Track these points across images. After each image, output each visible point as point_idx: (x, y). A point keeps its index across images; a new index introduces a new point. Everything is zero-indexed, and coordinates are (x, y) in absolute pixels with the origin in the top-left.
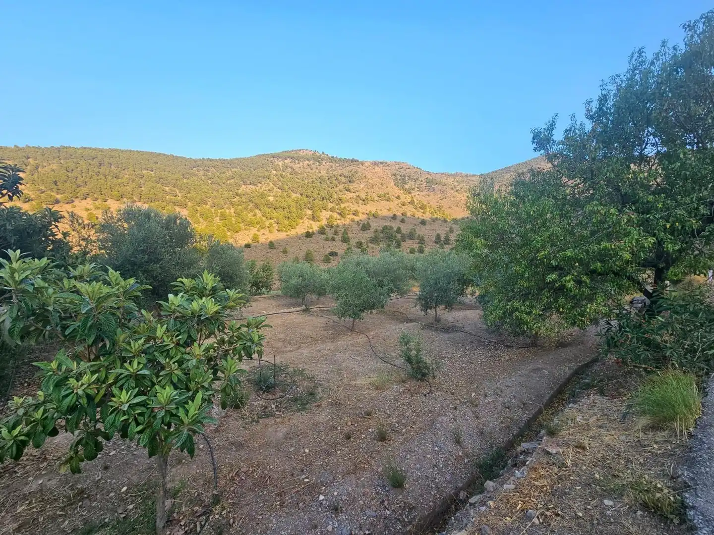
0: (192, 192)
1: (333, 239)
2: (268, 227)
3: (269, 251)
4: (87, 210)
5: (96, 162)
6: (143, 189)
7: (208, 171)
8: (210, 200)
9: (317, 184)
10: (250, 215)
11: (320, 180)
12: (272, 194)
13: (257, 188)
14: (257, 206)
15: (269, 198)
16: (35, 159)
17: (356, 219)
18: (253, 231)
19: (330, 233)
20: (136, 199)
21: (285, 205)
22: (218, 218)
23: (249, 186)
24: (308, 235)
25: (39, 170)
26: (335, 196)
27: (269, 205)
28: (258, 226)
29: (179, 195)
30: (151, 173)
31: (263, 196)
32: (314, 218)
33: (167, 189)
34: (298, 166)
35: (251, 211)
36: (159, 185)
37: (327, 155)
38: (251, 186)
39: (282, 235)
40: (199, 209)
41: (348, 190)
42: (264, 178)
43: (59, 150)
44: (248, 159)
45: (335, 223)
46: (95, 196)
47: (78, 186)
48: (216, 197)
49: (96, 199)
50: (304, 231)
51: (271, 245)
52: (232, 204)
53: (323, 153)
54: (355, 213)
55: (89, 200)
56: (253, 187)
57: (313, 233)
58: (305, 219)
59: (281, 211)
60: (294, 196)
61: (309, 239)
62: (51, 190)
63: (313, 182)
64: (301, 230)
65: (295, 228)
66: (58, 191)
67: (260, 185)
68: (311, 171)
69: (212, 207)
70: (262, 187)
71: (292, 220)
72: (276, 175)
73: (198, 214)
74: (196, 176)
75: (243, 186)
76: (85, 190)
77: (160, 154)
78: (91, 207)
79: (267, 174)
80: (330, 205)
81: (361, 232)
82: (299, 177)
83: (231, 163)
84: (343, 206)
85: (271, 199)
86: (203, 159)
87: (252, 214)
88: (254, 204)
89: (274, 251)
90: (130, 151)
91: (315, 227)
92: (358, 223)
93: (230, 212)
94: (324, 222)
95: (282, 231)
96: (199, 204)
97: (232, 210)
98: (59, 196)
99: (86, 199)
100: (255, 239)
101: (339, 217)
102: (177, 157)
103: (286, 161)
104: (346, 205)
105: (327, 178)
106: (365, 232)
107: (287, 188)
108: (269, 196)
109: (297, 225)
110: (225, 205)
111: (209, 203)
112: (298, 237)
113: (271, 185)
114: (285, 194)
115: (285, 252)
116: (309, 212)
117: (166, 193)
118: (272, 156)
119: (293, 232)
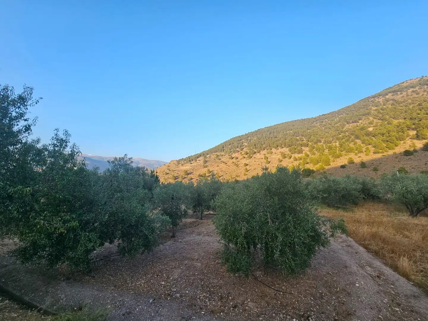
0: (312, 137)
2: (365, 151)
3: (360, 169)
4: (265, 155)
5: (269, 133)
6: (286, 141)
7: (323, 122)
8: (323, 139)
9: (425, 104)
10: (352, 145)
12: (372, 126)
13: (358, 124)
14: (357, 137)
15: (369, 129)
16: (250, 137)
18: (352, 155)
20: (284, 146)
21: (384, 131)
22: (327, 150)
24: (407, 153)
25: (251, 141)
27: (368, 134)
28: (357, 152)
29: (304, 139)
30: (291, 131)
31: (362, 129)
32: (418, 137)
33: (298, 138)
34: (401, 95)
35: (352, 141)
36: (295, 137)
38: (353, 124)
39: (379, 156)
40: (315, 146)
42: (364, 115)
43: (257, 131)
44: (351, 106)
46: (268, 148)
47: (262, 145)
48: (327, 137)
50: (402, 150)
51: (363, 165)
52: (338, 139)
55: (265, 150)
56: (355, 124)
57: (415, 151)
58: (407, 139)
59: (380, 137)
60: (395, 122)
61: (409, 157)
62: (254, 148)
63: (419, 105)
64: (400, 149)
65: (393, 149)
67: (361, 121)
68: (416, 96)
69: (324, 143)
70: (361, 123)
71: (390, 142)
72: (376, 110)
73: (315, 149)
74: (315, 127)
75: (347, 125)
77: (296, 120)
78: (266, 153)
79: (367, 111)
82: (401, 105)
83: (339, 112)
85: (371, 129)
86: (320, 115)
87: (353, 143)
88: (354, 136)
89: (366, 169)
90: (283, 123)
91: (419, 144)
93: (336, 145)
95: (378, 153)
96: (316, 143)
97: (337, 144)
98: (256, 151)
99: (264, 150)
100: (351, 162)
102: (304, 119)
103: (387, 97)
107: (387, 117)
108: (369, 127)
109: (396, 146)
110: (333, 140)
111: (322, 141)
112: (396, 156)
113: (371, 118)
114: (386, 123)
115: (375, 170)
116: (413, 133)
117: (297, 140)
118: (374, 97)
119: (391, 152)
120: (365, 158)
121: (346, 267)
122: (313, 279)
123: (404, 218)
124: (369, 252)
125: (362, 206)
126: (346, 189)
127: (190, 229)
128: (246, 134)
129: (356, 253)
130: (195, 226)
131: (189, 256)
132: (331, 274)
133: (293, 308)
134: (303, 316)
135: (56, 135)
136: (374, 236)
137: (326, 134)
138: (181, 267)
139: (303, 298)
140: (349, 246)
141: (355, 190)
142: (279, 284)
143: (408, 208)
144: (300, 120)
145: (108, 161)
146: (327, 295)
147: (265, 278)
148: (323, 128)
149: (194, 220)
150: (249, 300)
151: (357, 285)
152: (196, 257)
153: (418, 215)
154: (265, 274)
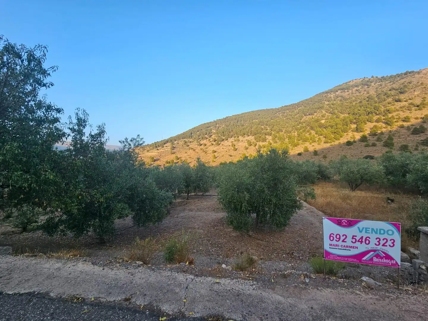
0: (275, 126)
1: (374, 145)
2: (318, 141)
3: (313, 157)
5: (236, 121)
6: (252, 129)
7: (284, 113)
8: (284, 129)
9: (364, 102)
10: (307, 135)
11: (367, 99)
12: (324, 118)
13: (313, 116)
14: (312, 128)
16: (219, 124)
17: (406, 124)
18: (307, 144)
19: (372, 140)
20: (250, 135)
21: (333, 123)
22: (287, 139)
23: (308, 117)
24: (349, 143)
25: (219, 128)
26: (382, 109)
27: (321, 126)
28: (311, 141)
29: (268, 129)
30: (257, 120)
31: (317, 121)
32: (357, 130)
33: (262, 127)
34: (348, 93)
35: (308, 132)
36: (260, 126)
37: (377, 77)
38: (310, 116)
39: (328, 145)
40: (277, 135)
41: (399, 101)
42: (318, 109)
43: (225, 119)
44: (309, 99)
45: (379, 132)
46: (235, 135)
47: (230, 132)
48: (288, 127)
49: (235, 137)
50: (346, 141)
51: (316, 153)
52: (297, 129)
53: (373, 77)
54: (406, 120)
56: (311, 116)
57: (355, 142)
58: (349, 131)
59: (330, 129)
60: (342, 116)
61: (350, 147)
63: (360, 102)
64: (343, 140)
65: (339, 139)
66: (224, 136)
67: (315, 114)
68: (358, 94)
69: (285, 133)
70: (316, 116)
71: (337, 134)
72: (328, 105)
73: (277, 138)
74: (277, 117)
75: (305, 117)
76: (232, 133)
78: (233, 141)
79: (321, 105)
80: (375, 118)
81: (412, 136)
82: (347, 101)
83: (298, 105)
84: (390, 115)
85: (323, 121)
87: (308, 133)
88: (310, 127)
89: (317, 157)
91: (358, 136)
92: (408, 128)
93: (294, 134)
94: (367, 132)
95: (328, 142)
96: (278, 132)
97: (296, 134)
98: (224, 138)
99: (232, 137)
100: (306, 150)
101: (384, 125)
102: (269, 109)
103: (337, 93)
104: (394, 114)
105: (375, 96)
106: (417, 136)
107: (336, 111)
108: (322, 120)
109: (341, 137)
110: (292, 130)
111: (283, 131)
112: (340, 146)
113: (324, 112)
114: (335, 116)
115: (325, 157)
116: (354, 126)
117: (262, 129)
118: (327, 92)
119: (337, 142)
120: (317, 147)
121: (312, 224)
122: (291, 233)
123: (346, 192)
124: (325, 214)
125: (318, 185)
126: (308, 171)
127: (180, 207)
128: (214, 121)
129: (317, 216)
130: (184, 205)
131: (189, 226)
132: (302, 229)
133: (281, 250)
134: (289, 253)
135: (77, 114)
136: (328, 204)
137: (287, 124)
138: (187, 234)
139: (287, 244)
140: (312, 212)
141: (314, 171)
142: (268, 238)
143: (350, 185)
144: (265, 110)
145: (120, 142)
146: (302, 241)
147: (256, 235)
148: (285, 119)
149: (180, 200)
150: (250, 249)
151: (321, 233)
152: (197, 227)
153: (356, 190)
154: (256, 233)
